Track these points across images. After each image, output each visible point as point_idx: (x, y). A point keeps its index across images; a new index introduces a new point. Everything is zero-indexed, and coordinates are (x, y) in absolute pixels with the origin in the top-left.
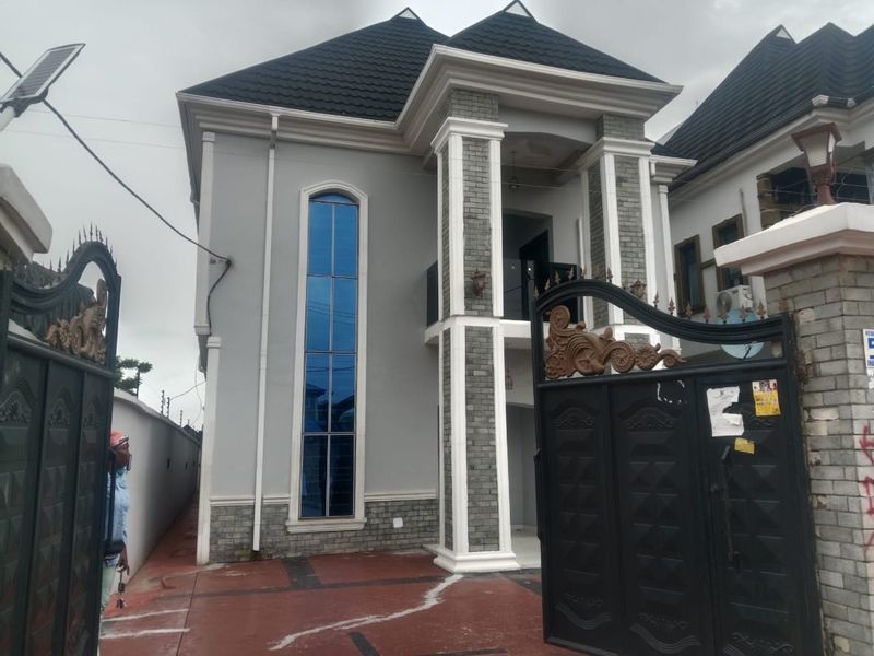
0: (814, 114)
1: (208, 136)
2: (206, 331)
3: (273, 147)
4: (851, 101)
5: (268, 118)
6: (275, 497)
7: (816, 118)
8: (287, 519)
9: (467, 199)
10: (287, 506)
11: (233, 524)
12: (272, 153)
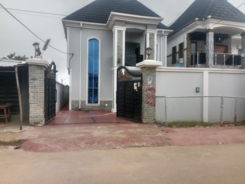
0: (196, 22)
1: (68, 28)
2: (69, 68)
3: (81, 30)
4: (204, 19)
5: (80, 24)
6: (83, 99)
7: (196, 23)
8: (85, 103)
9: (118, 43)
10: (85, 101)
11: (75, 104)
12: (81, 31)
